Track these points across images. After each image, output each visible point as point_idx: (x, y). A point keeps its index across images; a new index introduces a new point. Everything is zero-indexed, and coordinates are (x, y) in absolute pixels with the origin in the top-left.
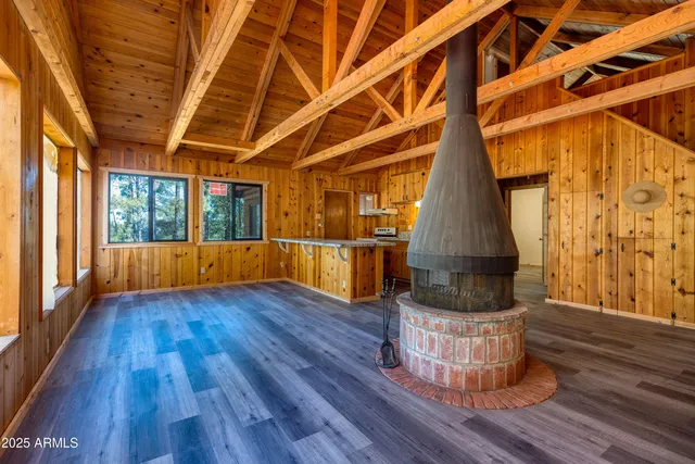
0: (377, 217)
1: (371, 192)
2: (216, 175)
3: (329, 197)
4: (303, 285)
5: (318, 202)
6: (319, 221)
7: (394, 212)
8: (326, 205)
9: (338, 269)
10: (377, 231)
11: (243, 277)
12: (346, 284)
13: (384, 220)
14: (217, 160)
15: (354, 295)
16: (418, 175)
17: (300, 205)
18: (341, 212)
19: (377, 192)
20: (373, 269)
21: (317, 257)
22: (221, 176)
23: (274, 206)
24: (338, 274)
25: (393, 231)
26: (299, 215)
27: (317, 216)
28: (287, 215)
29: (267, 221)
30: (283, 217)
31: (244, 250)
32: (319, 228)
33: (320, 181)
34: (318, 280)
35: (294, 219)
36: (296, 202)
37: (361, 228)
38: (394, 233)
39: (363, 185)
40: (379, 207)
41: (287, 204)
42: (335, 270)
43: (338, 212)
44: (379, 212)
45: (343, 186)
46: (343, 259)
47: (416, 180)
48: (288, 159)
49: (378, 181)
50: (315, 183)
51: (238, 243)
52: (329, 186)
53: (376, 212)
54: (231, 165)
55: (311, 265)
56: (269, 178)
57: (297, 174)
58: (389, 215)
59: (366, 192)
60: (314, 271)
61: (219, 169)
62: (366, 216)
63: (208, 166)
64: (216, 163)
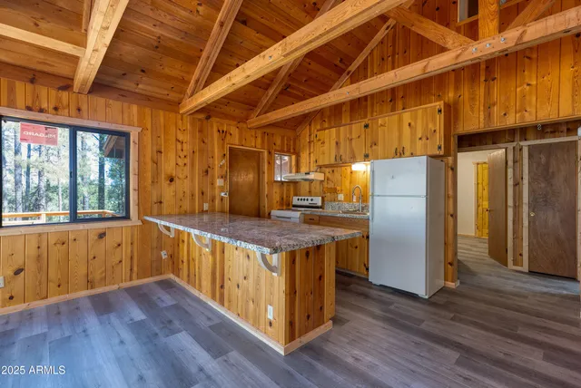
0: (295, 183)
1: (288, 152)
2: (29, 109)
3: (235, 157)
4: (195, 292)
5: (219, 163)
6: (222, 189)
7: (320, 177)
8: (231, 166)
9: (257, 282)
10: (295, 201)
11: (90, 283)
12: (274, 311)
13: (305, 186)
14: (32, 81)
15: (291, 334)
16: (357, 127)
17: (193, 165)
18: (251, 177)
19: (294, 153)
20: (321, 278)
21: (218, 251)
22: (41, 111)
23: (149, 165)
24: (257, 289)
25: (318, 201)
26: (192, 181)
27: (219, 182)
28: (172, 180)
29: (138, 190)
30: (165, 183)
31: (93, 237)
32: (222, 199)
33: (223, 134)
34: (219, 287)
35: (183, 185)
36: (187, 161)
37: (276, 197)
38: (320, 204)
39: (279, 142)
40: (298, 171)
41: (173, 163)
42: (251, 279)
43: (246, 177)
44: (298, 177)
45: (254, 144)
46: (271, 269)
47: (354, 136)
48: (173, 96)
49: (296, 139)
50: (216, 135)
51: (81, 226)
52: (235, 140)
53: (293, 176)
54: (65, 95)
55: (207, 262)
56: (141, 124)
57: (187, 120)
58: (311, 181)
59: (282, 152)
60: (214, 273)
61: (36, 97)
62: (282, 182)
63: (11, 90)
64: (29, 87)
